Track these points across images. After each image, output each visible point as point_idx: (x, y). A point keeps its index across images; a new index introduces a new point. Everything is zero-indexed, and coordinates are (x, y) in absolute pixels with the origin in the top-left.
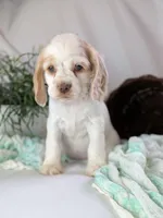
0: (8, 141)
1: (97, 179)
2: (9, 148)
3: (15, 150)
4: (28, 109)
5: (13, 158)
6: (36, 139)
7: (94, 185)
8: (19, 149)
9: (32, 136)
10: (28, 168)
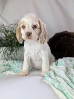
0: (6, 63)
1: (46, 78)
2: (7, 66)
3: (10, 66)
4: (14, 48)
5: (9, 70)
6: (18, 61)
7: (44, 80)
8: (11, 65)
9: (16, 60)
10: (16, 74)
